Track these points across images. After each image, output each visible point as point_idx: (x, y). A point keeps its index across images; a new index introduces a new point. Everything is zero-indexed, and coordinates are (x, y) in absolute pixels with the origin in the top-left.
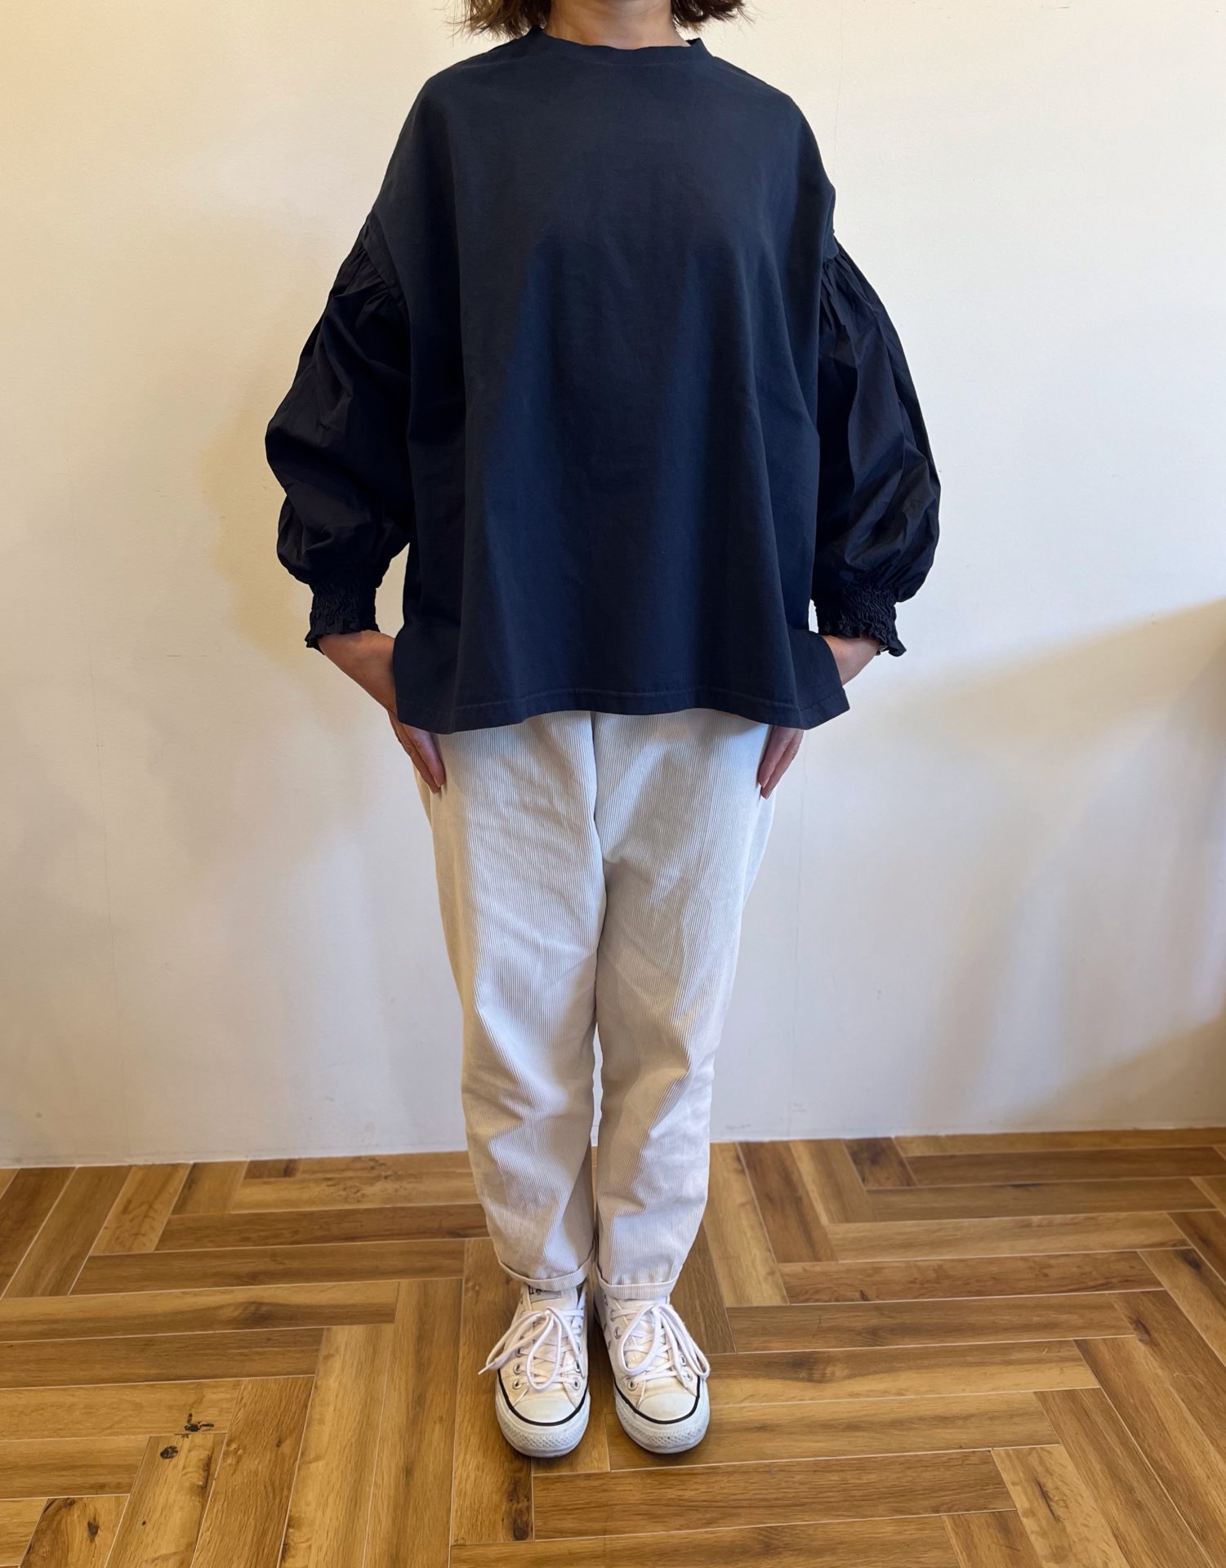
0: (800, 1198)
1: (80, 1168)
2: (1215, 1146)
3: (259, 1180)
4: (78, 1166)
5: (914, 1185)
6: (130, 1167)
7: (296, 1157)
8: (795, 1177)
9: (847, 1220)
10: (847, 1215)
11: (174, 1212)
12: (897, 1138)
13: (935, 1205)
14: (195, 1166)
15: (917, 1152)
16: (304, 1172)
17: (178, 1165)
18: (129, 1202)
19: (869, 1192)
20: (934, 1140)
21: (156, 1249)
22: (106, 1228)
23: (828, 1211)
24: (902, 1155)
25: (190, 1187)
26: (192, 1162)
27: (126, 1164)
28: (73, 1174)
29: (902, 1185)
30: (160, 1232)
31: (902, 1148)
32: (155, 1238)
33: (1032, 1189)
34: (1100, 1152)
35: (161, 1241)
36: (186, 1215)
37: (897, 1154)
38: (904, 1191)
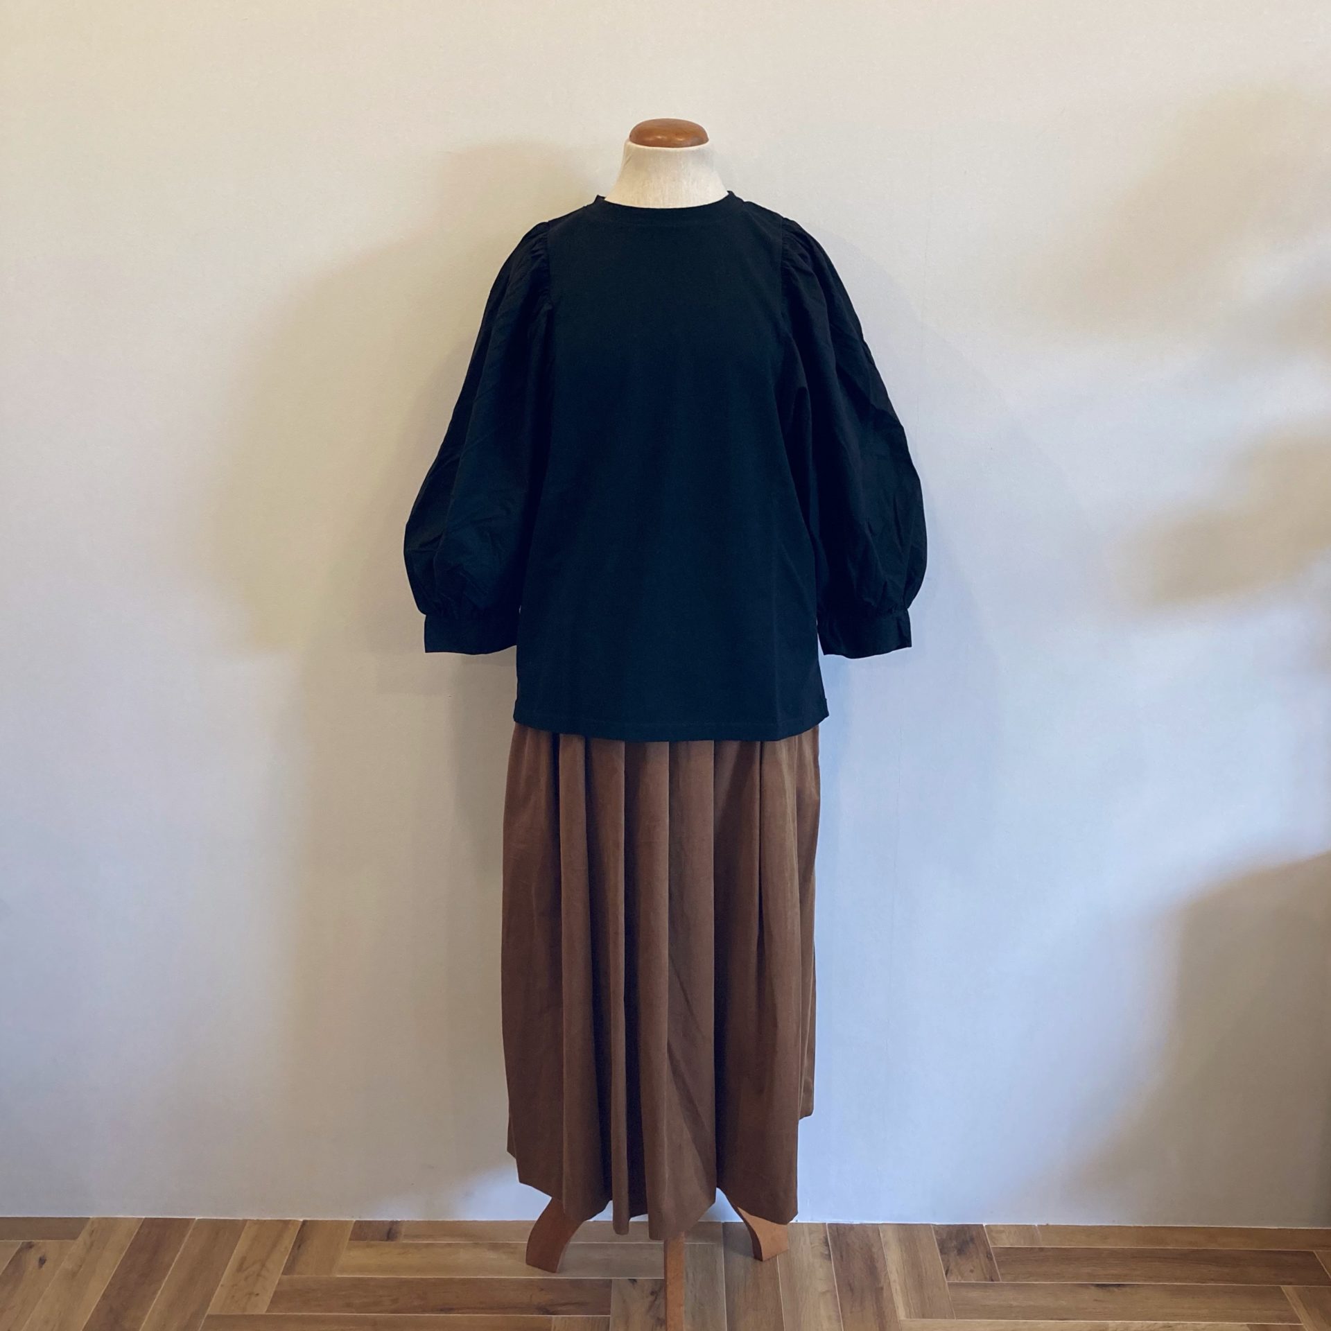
0: (882, 1288)
1: (198, 1220)
2: (1314, 1251)
3: (362, 1243)
4: (197, 1218)
5: (998, 1280)
6: (245, 1221)
7: (399, 1220)
8: (879, 1265)
9: (924, 1317)
10: (925, 1310)
11: (283, 1273)
12: (986, 1226)
13: (1015, 1304)
14: (305, 1222)
15: (1006, 1242)
16: (406, 1236)
17: (290, 1220)
18: (243, 1260)
19: (949, 1284)
20: (1026, 1231)
21: (268, 1311)
22: (222, 1286)
23: (907, 1305)
24: (991, 1246)
25: (299, 1246)
26: (302, 1220)
27: (240, 1219)
28: (192, 1226)
29: (985, 1279)
30: (270, 1294)
31: (992, 1238)
32: (267, 1297)
33: (1116, 1289)
34: (1193, 1251)
35: (272, 1302)
36: (296, 1276)
37: (985, 1244)
38: (985, 1286)
